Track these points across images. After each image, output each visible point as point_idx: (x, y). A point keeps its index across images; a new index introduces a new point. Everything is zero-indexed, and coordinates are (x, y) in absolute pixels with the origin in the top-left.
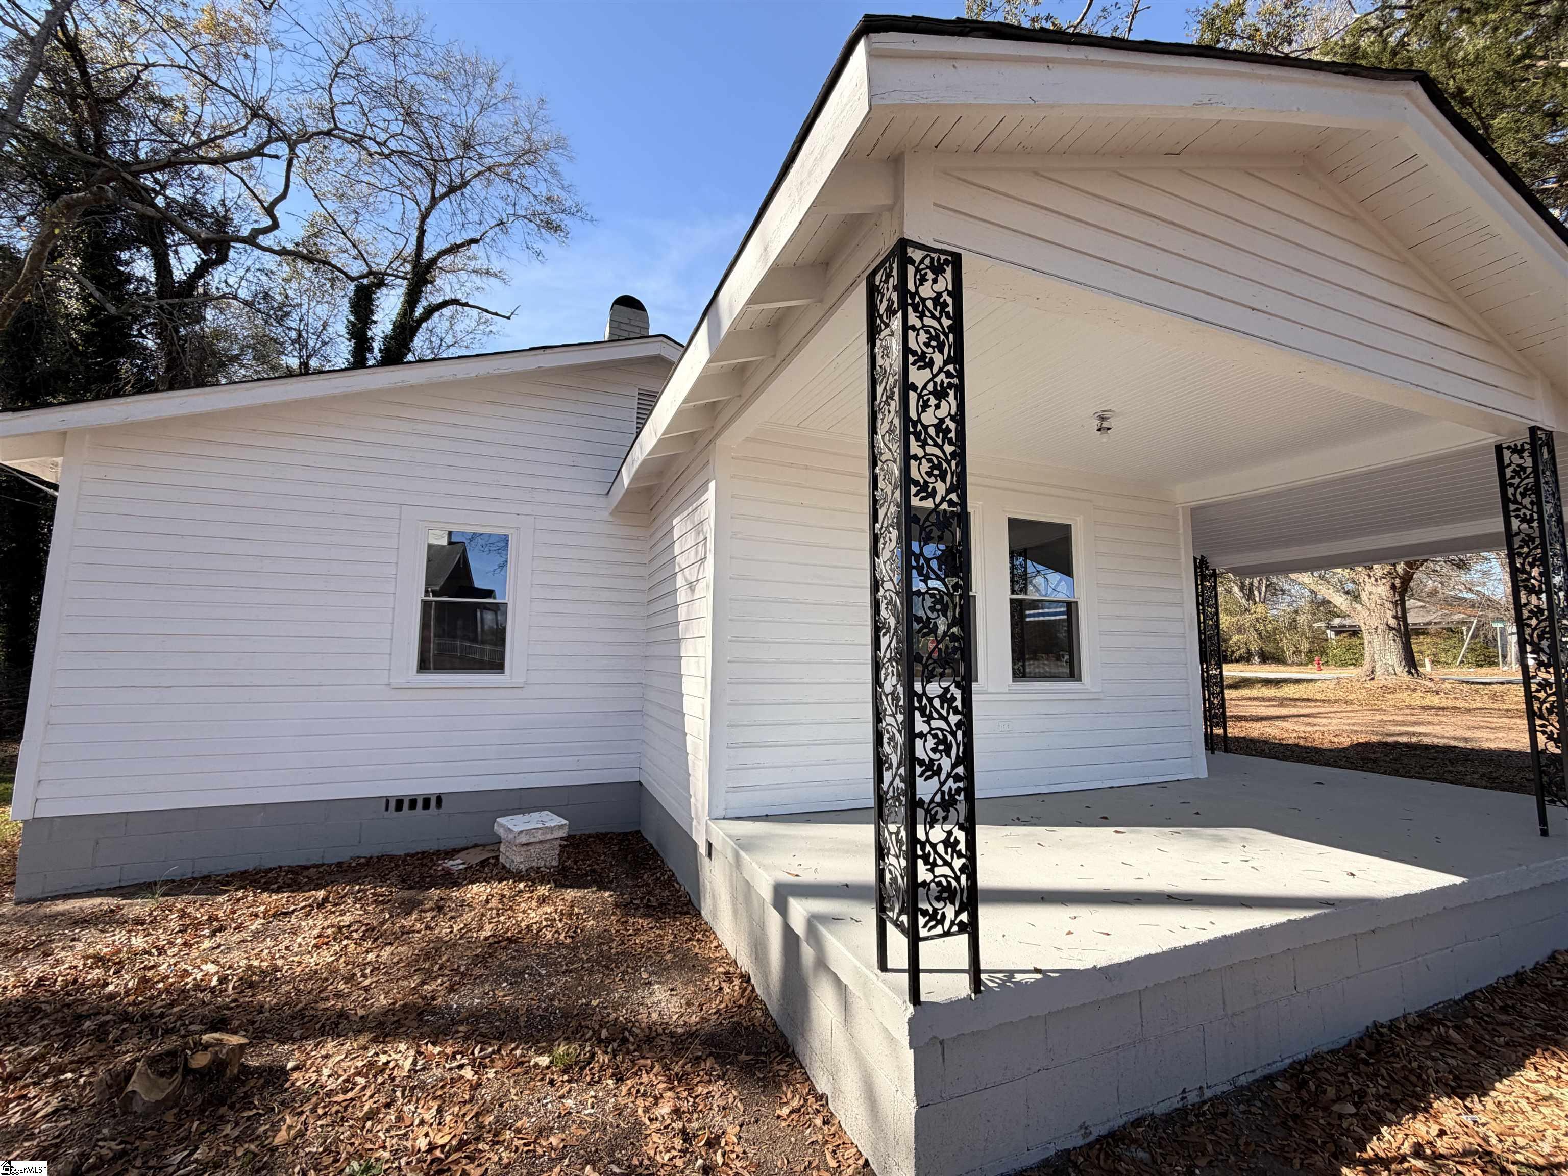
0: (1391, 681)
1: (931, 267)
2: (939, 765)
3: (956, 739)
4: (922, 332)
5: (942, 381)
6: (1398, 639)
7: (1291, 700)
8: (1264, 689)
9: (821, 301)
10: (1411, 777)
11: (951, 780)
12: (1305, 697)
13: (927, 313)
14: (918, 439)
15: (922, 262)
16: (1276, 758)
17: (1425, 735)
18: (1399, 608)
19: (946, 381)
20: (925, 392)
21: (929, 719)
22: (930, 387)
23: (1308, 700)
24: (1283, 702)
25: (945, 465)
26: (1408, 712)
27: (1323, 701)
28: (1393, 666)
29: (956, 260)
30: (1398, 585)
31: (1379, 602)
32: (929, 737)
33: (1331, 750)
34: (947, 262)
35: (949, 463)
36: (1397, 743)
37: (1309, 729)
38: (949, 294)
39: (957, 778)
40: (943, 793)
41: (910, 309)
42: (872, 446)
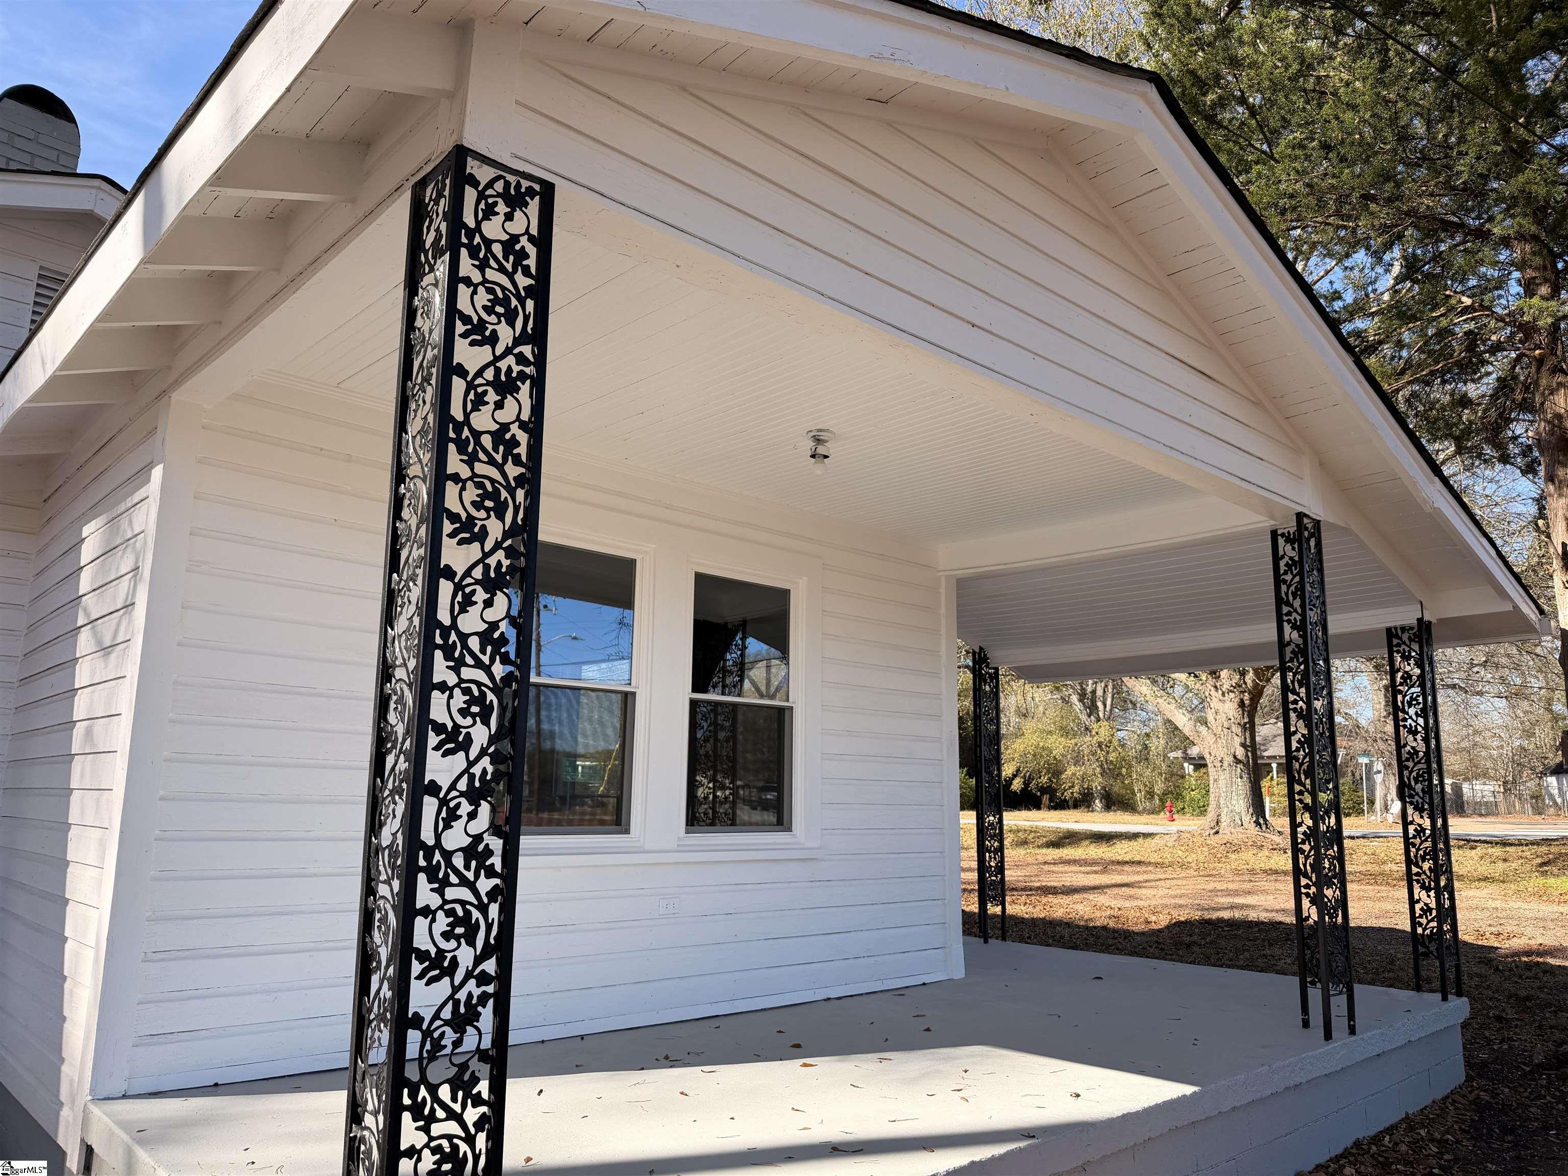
0: (1237, 835)
1: (505, 196)
2: (454, 958)
3: (486, 918)
4: (481, 289)
5: (510, 369)
6: (1245, 776)
7: (1119, 863)
8: (1093, 846)
9: (353, 201)
10: (1221, 966)
11: (472, 982)
12: (1137, 858)
13: (492, 263)
14: (461, 450)
15: (490, 185)
16: (1075, 947)
17: (1253, 907)
18: (1248, 734)
19: (516, 369)
20: (479, 381)
21: (443, 885)
22: (489, 374)
23: (1139, 863)
24: (1107, 866)
25: (504, 494)
26: (1247, 878)
27: (1156, 865)
28: (1239, 814)
29: (547, 192)
30: (1247, 702)
31: (1226, 725)
32: (440, 914)
33: (1143, 934)
34: (531, 192)
35: (512, 493)
36: (1220, 920)
37: (1127, 904)
38: (531, 239)
39: (483, 979)
40: (457, 1003)
41: (464, 252)
42: (399, 450)
